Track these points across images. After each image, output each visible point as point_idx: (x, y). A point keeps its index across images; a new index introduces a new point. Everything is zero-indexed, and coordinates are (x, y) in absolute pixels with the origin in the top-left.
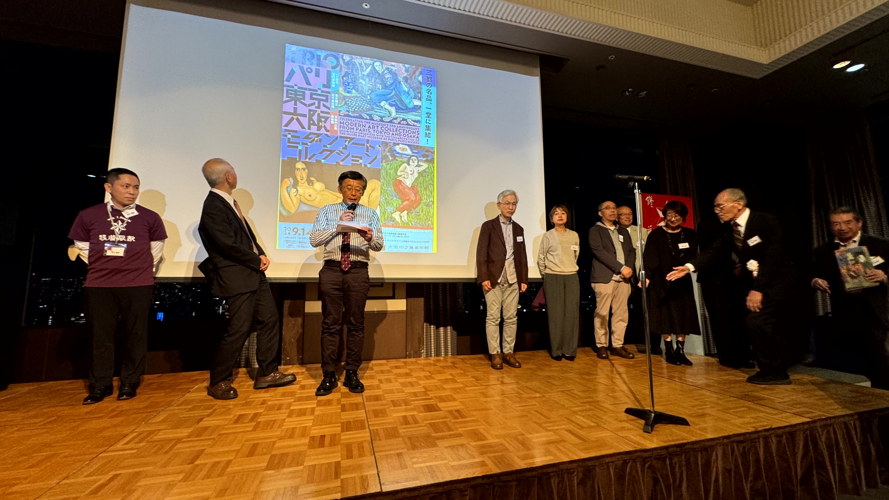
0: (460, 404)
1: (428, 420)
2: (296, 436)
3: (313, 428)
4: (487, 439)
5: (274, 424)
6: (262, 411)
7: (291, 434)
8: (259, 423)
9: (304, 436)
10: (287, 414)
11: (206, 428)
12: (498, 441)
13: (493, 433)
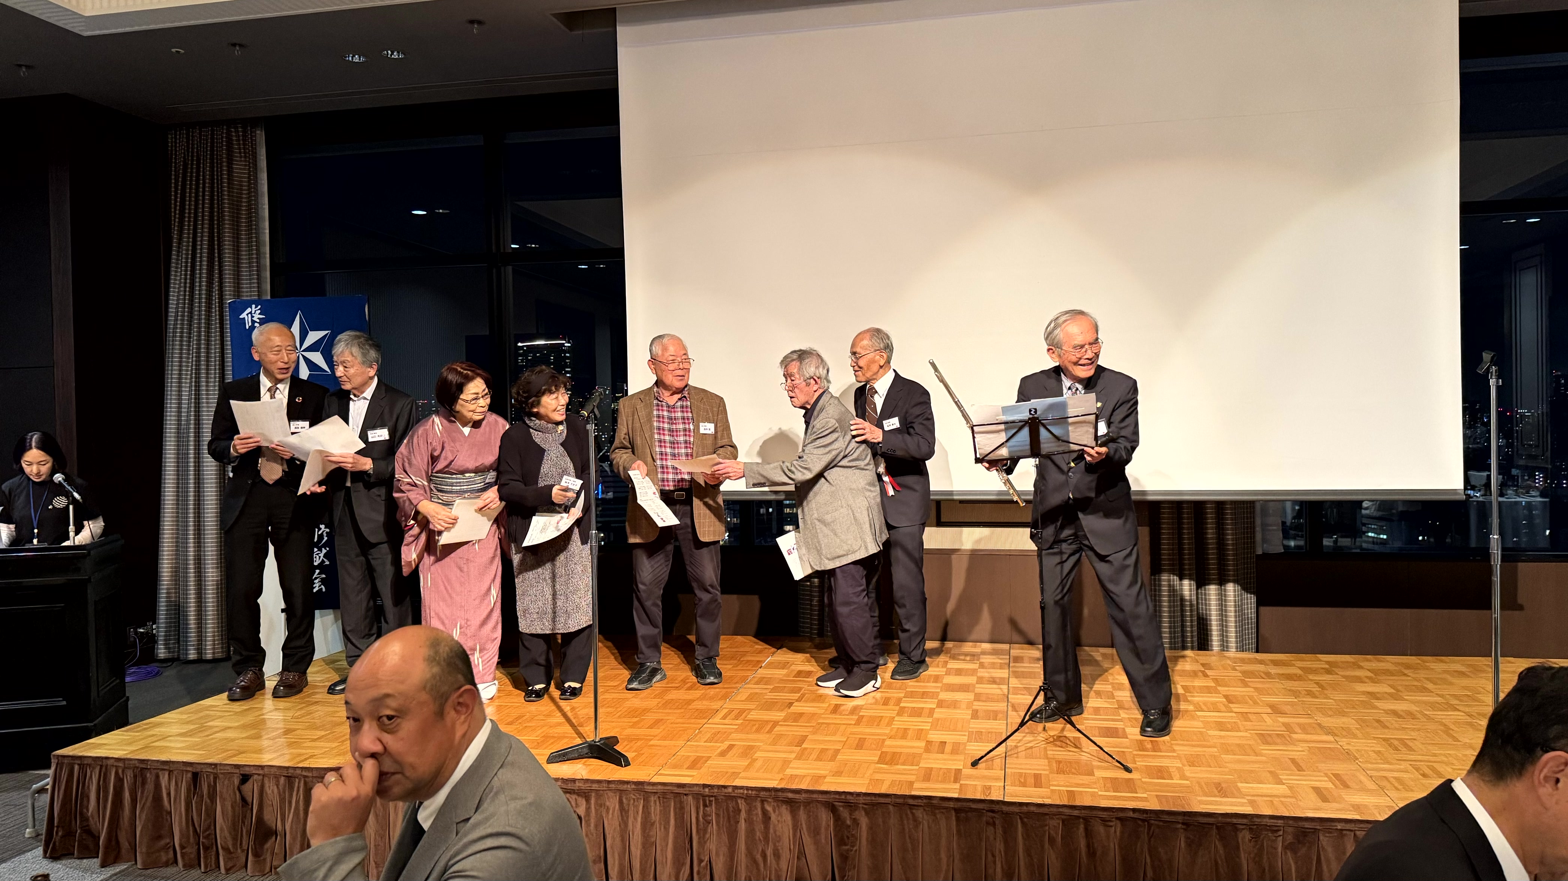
2: (909, 737)
3: (931, 732)
7: (904, 734)
8: (863, 716)
11: (801, 715)
12: (1188, 782)
13: (1188, 774)
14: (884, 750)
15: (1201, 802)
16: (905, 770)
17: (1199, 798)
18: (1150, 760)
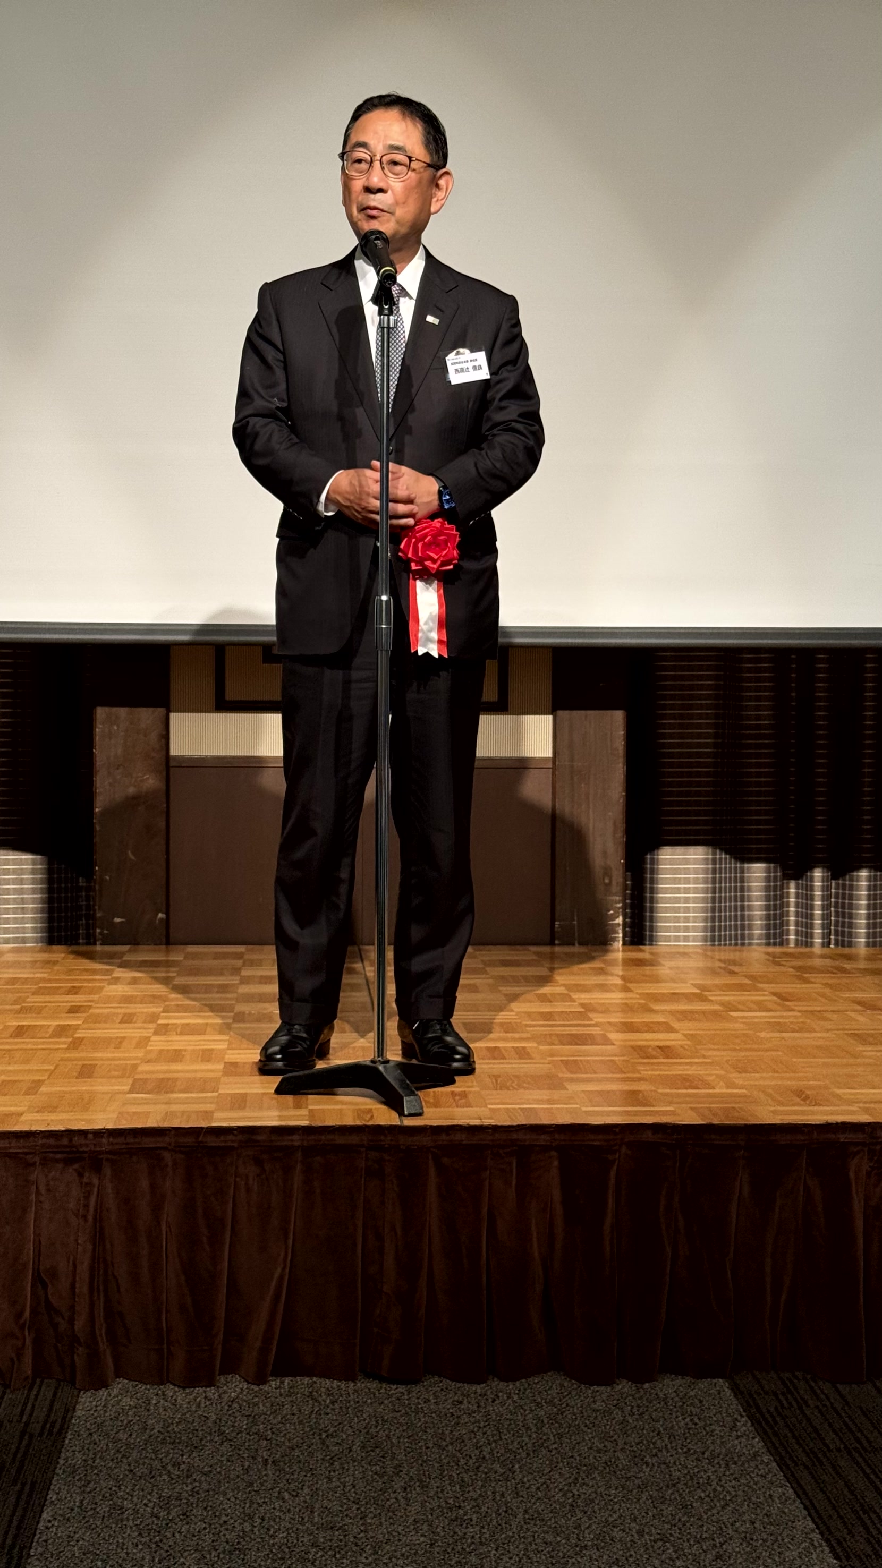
0: (683, 1038)
1: (562, 1056)
4: (714, 1088)
5: (121, 1043)
6: (80, 1023)
7: (177, 1056)
8: (82, 1039)
9: (208, 1061)
10: (152, 1030)
12: (744, 1091)
13: (740, 1082)
14: (137, 1076)
15: (774, 1112)
16: (187, 1098)
17: (772, 1109)
18: (666, 1068)
